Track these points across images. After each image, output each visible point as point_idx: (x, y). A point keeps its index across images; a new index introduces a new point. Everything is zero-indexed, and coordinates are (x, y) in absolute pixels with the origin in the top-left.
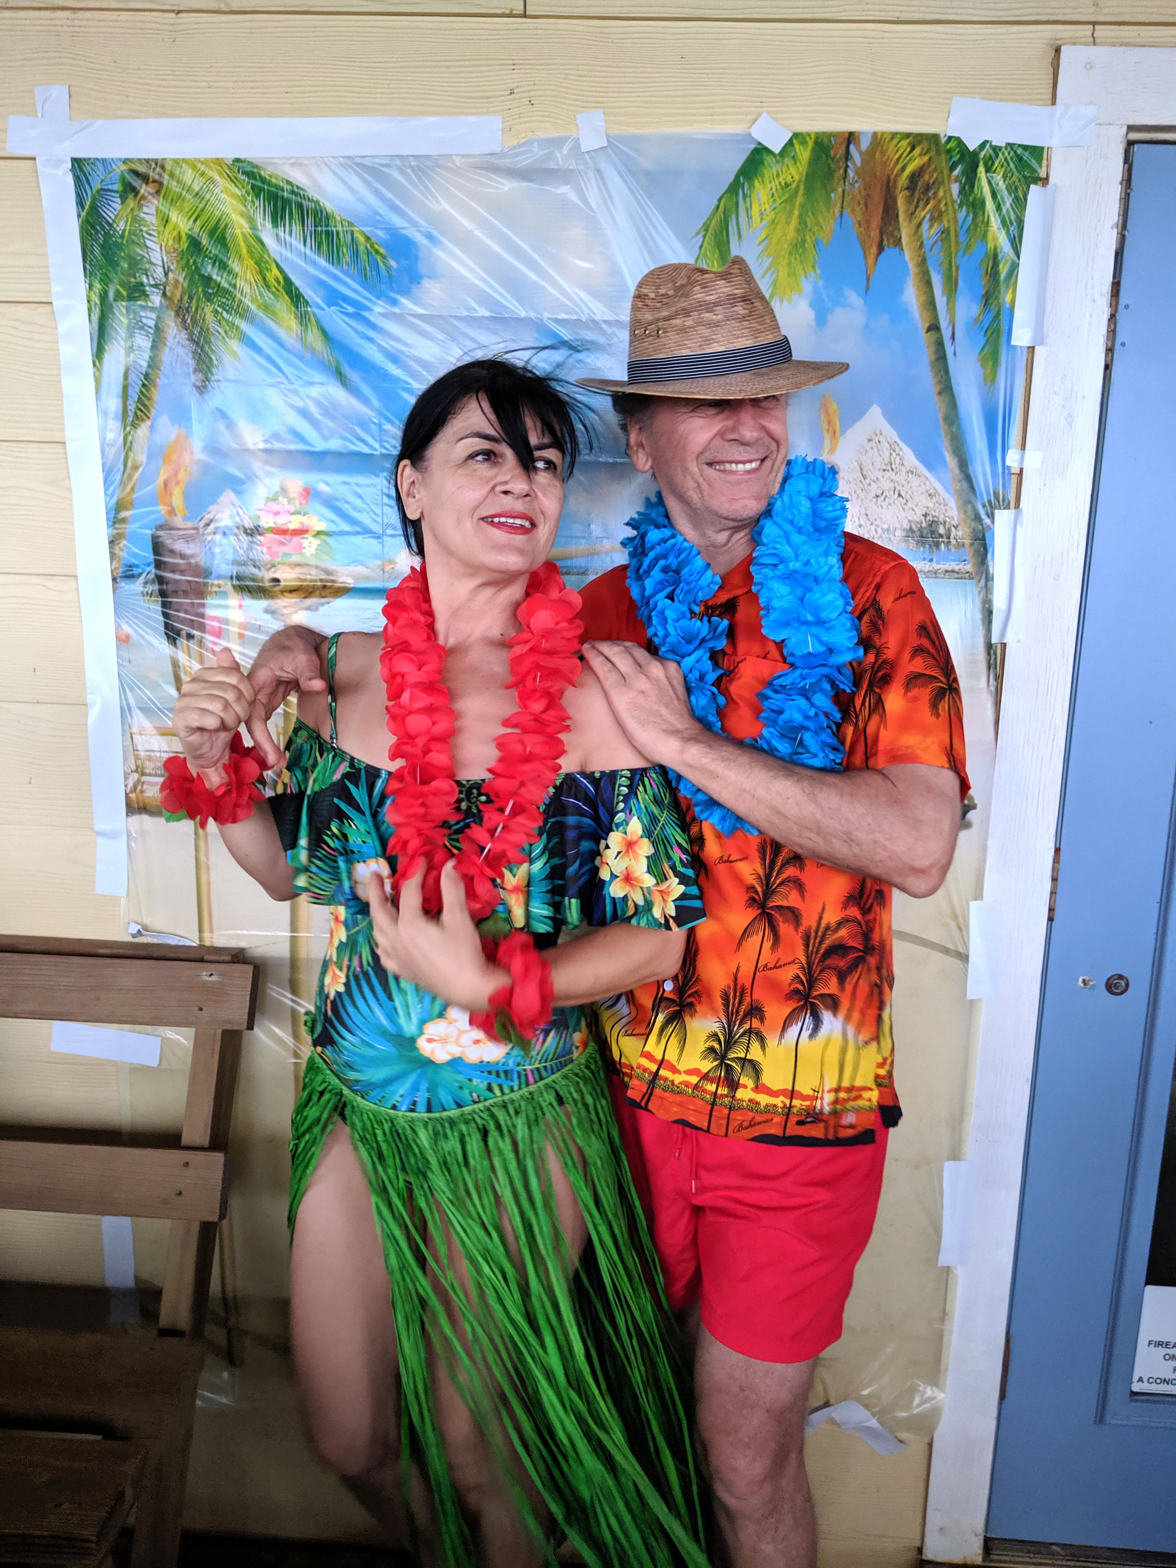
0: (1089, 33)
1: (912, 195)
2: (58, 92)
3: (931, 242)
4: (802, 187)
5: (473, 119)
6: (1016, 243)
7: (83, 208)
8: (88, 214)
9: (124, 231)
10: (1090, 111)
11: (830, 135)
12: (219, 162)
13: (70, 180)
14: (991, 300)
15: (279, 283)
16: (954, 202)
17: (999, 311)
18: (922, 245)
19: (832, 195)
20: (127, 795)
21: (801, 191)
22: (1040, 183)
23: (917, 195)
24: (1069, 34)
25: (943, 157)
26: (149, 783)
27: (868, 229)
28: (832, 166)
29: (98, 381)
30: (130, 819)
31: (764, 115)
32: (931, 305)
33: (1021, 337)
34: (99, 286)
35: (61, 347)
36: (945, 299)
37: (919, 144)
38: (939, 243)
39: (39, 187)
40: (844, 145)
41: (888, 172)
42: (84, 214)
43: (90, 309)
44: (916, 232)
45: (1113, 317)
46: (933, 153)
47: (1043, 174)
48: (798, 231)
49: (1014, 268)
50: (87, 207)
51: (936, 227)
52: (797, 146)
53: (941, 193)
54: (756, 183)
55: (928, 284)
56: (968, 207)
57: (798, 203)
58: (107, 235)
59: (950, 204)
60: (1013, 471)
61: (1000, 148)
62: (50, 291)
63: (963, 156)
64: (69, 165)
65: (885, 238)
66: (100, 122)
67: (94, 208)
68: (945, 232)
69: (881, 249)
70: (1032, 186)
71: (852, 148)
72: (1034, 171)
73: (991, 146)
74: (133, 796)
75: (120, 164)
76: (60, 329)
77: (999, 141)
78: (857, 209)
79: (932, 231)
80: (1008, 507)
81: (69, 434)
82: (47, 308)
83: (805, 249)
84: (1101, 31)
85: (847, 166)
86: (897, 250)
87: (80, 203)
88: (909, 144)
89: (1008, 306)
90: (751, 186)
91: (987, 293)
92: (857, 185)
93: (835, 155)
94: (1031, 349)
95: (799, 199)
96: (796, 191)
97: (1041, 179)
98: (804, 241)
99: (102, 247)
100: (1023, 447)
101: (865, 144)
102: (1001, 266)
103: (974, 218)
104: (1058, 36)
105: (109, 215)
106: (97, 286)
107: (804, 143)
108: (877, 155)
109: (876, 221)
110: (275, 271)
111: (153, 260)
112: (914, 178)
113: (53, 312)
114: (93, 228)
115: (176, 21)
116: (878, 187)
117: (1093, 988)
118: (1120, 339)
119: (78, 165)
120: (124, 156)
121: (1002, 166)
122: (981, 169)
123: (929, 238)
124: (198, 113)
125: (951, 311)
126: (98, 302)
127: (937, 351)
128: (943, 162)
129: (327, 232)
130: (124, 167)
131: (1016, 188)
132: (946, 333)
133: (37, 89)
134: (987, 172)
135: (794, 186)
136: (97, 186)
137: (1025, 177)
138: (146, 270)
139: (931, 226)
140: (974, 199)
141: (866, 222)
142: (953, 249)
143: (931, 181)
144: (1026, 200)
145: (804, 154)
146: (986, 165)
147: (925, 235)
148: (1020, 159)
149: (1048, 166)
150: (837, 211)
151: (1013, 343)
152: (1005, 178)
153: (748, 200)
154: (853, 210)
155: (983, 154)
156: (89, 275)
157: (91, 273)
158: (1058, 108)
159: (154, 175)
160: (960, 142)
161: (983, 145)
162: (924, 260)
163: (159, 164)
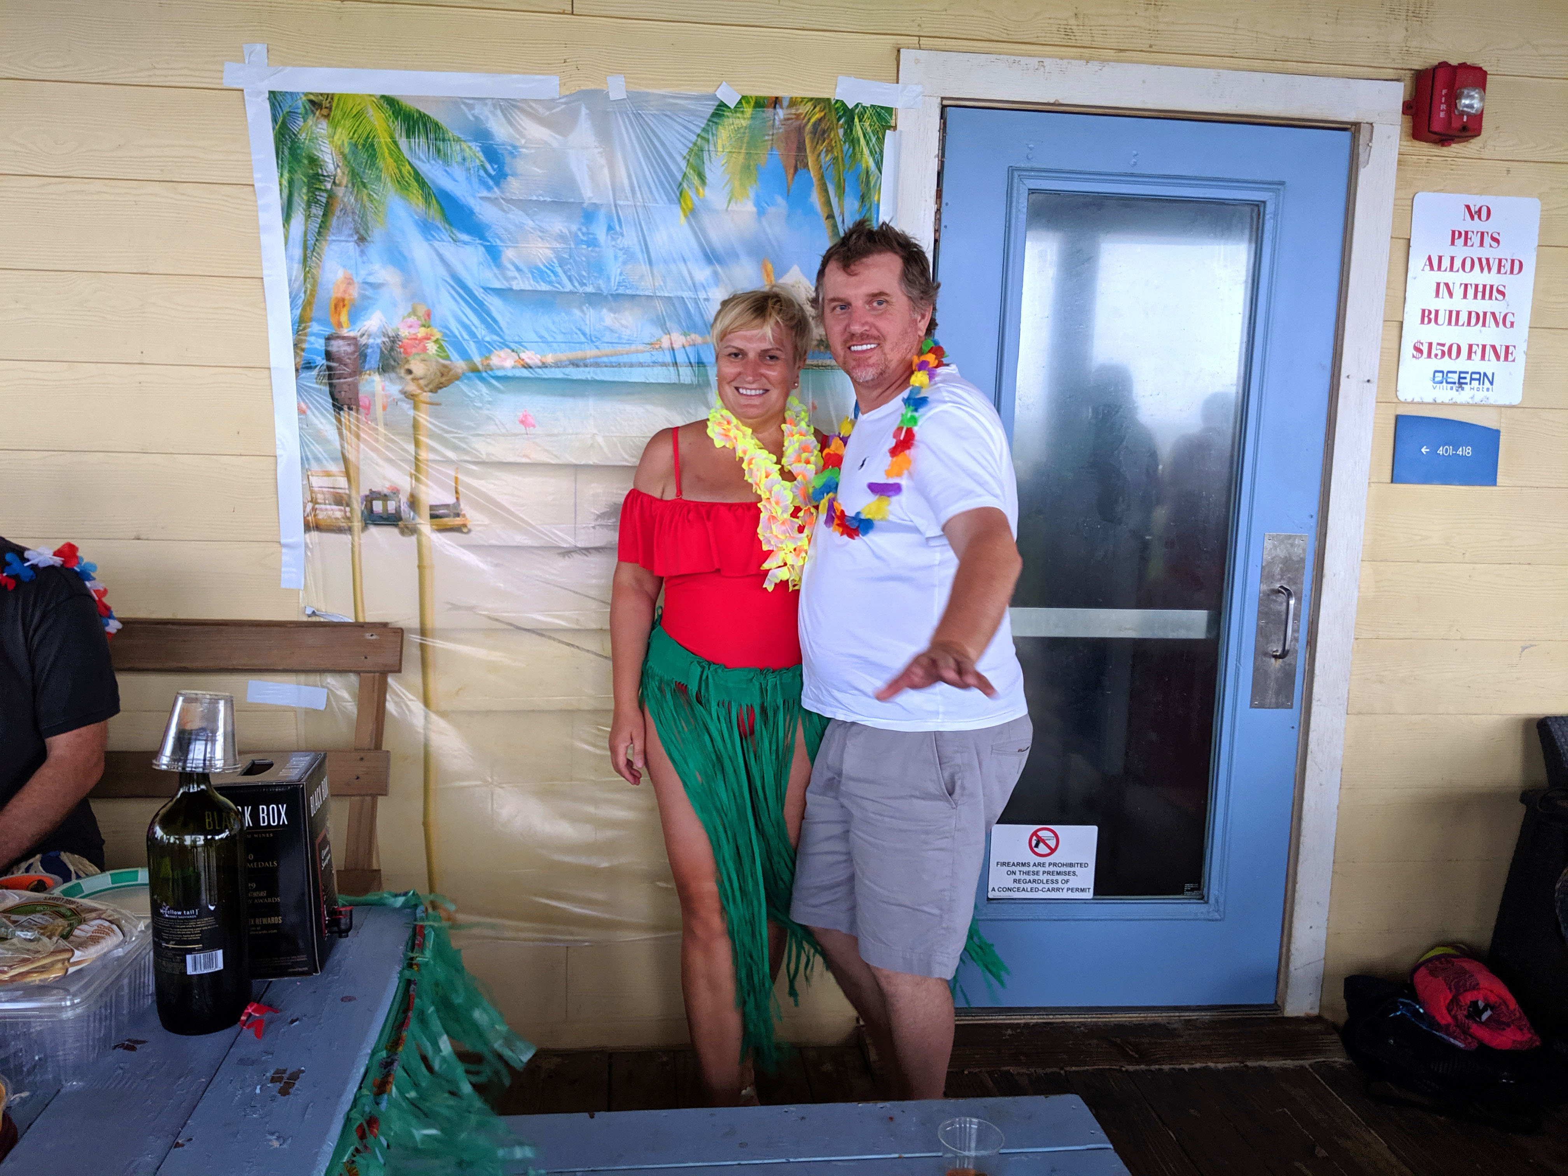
0: (917, 42)
1: (814, 136)
3: (827, 165)
5: (540, 77)
6: (879, 165)
7: (277, 123)
8: (280, 128)
9: (305, 139)
10: (919, 89)
11: (765, 98)
12: (370, 97)
13: (267, 105)
14: (865, 200)
15: (410, 174)
16: (841, 140)
17: (870, 205)
18: (821, 167)
20: (305, 518)
21: (747, 134)
22: (892, 129)
23: (817, 137)
24: (906, 42)
25: (833, 113)
26: (321, 510)
27: (788, 159)
29: (286, 237)
30: (307, 535)
32: (828, 202)
35: (260, 214)
36: (837, 199)
37: (819, 104)
38: (832, 166)
39: (245, 108)
40: (773, 104)
41: (800, 121)
42: (277, 127)
43: (281, 190)
44: (817, 160)
45: (938, 211)
46: (827, 110)
47: (893, 124)
48: (746, 158)
49: (879, 178)
50: (279, 124)
51: (829, 156)
52: (744, 104)
53: (832, 135)
55: (826, 191)
56: (849, 144)
57: (745, 142)
58: (293, 142)
59: (838, 141)
61: (867, 108)
62: (252, 177)
63: (845, 112)
64: (267, 95)
65: (798, 163)
66: (289, 69)
68: (835, 158)
69: (796, 170)
70: (887, 131)
71: (778, 107)
72: (887, 122)
73: (862, 106)
74: (310, 518)
75: (302, 96)
76: (260, 203)
77: (867, 104)
78: (781, 146)
79: (827, 159)
81: (265, 272)
82: (251, 188)
83: (750, 170)
84: (923, 41)
85: (775, 117)
86: (806, 170)
87: (275, 120)
88: (812, 104)
90: (717, 128)
91: (862, 194)
92: (781, 129)
93: (767, 111)
95: (746, 140)
96: (744, 134)
97: (892, 127)
98: (749, 165)
99: (290, 149)
102: (870, 178)
103: (853, 150)
104: (899, 42)
106: (286, 175)
107: (748, 102)
108: (793, 110)
109: (793, 153)
110: (408, 167)
111: (326, 160)
112: (816, 125)
113: (254, 191)
114: (284, 137)
115: (342, 6)
116: (794, 132)
118: (944, 223)
119: (273, 95)
120: (306, 91)
121: (869, 118)
122: (856, 120)
123: (825, 163)
124: (356, 66)
125: (841, 206)
126: (287, 185)
127: (833, 230)
128: (834, 117)
130: (304, 98)
131: (877, 132)
132: (838, 220)
133: (244, 46)
134: (860, 122)
135: (743, 131)
136: (286, 109)
137: (882, 126)
138: (321, 165)
139: (827, 155)
140: (853, 138)
141: (787, 155)
142: (841, 168)
143: (827, 127)
144: (884, 139)
146: (859, 117)
147: (823, 162)
148: (879, 115)
149: (896, 119)
150: (769, 147)
152: (870, 125)
154: (778, 146)
155: (857, 111)
156: (280, 167)
157: (282, 166)
158: (900, 85)
159: (326, 103)
160: (843, 103)
161: (857, 105)
162: (822, 176)
163: (330, 97)
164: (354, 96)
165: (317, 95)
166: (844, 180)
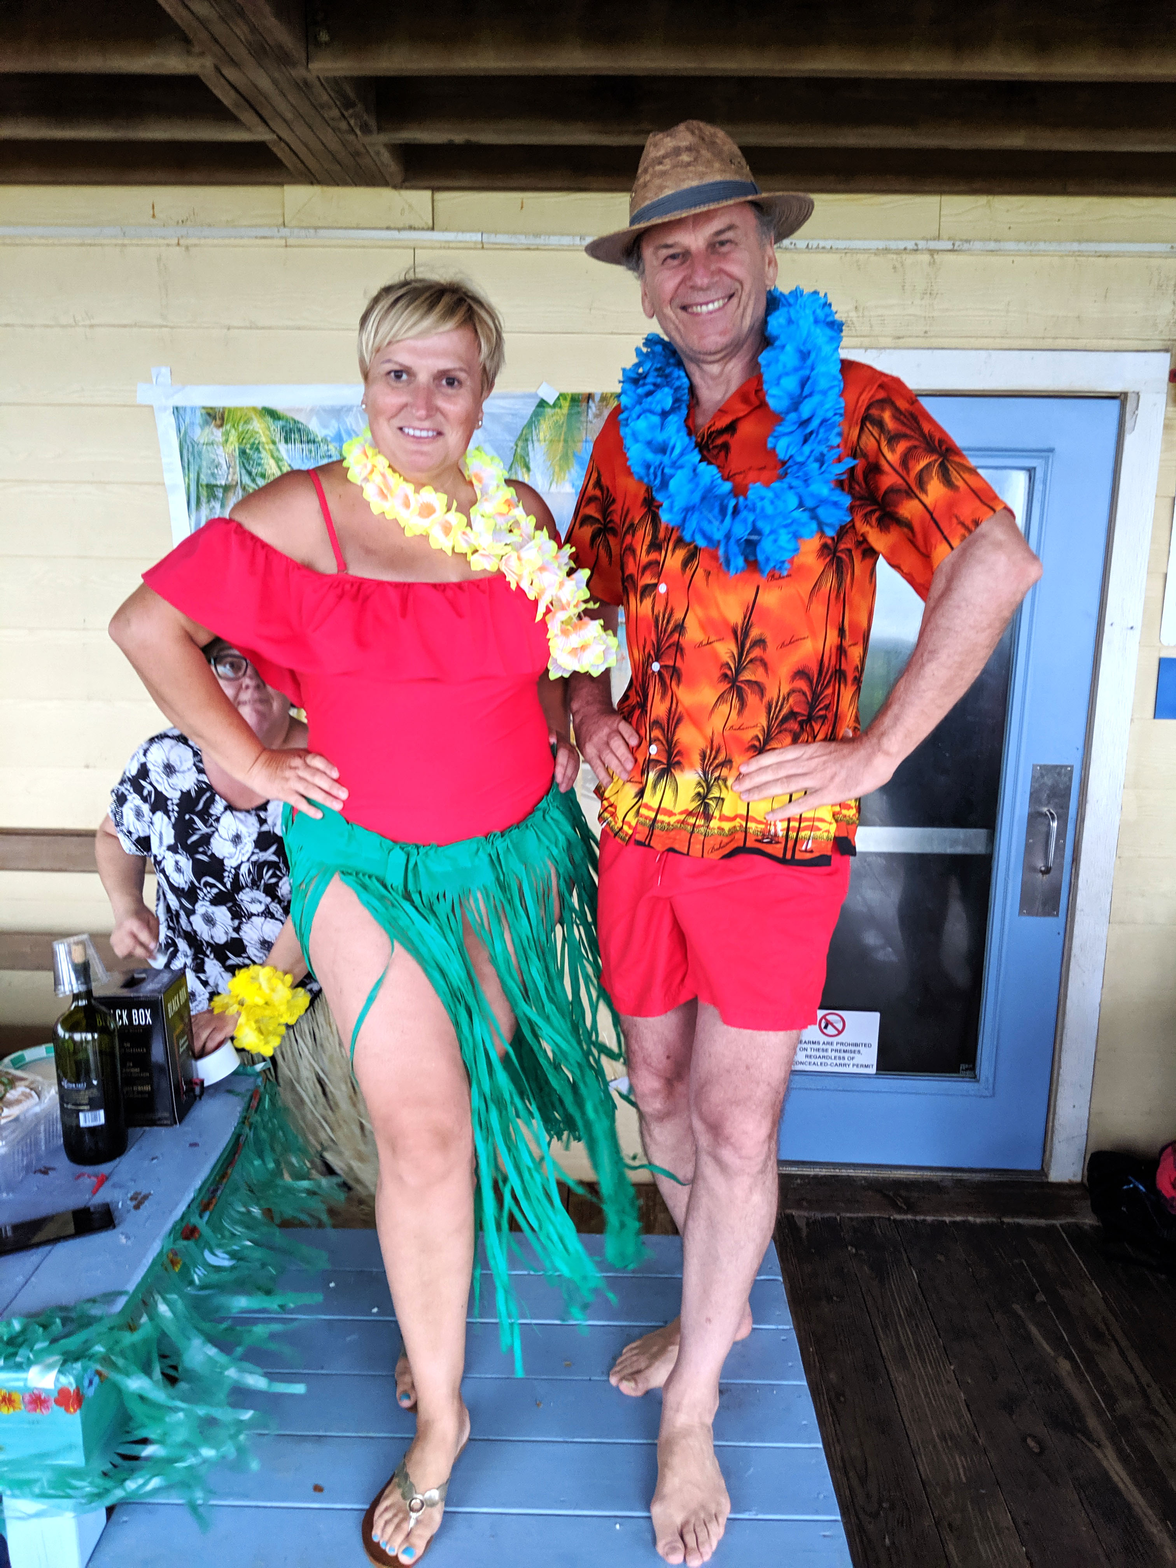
2: (165, 371)
4: (565, 423)
7: (180, 433)
11: (579, 394)
12: (254, 409)
13: (172, 420)
28: (581, 410)
31: (545, 382)
39: (155, 421)
40: (586, 399)
42: (180, 436)
52: (562, 400)
54: (541, 421)
57: (563, 432)
58: (193, 446)
64: (172, 410)
66: (188, 388)
67: (186, 433)
75: (200, 409)
76: (170, 499)
82: (162, 486)
85: (588, 409)
87: (178, 430)
93: (582, 405)
95: (564, 429)
96: (562, 427)
101: (597, 399)
105: (194, 437)
107: (565, 399)
113: (165, 489)
114: (185, 443)
119: (176, 409)
120: (202, 405)
124: (242, 383)
133: (152, 369)
135: (561, 423)
136: (187, 421)
145: (566, 404)
153: (537, 430)
159: (219, 415)
163: (222, 410)
164: (241, 409)
165: (212, 408)
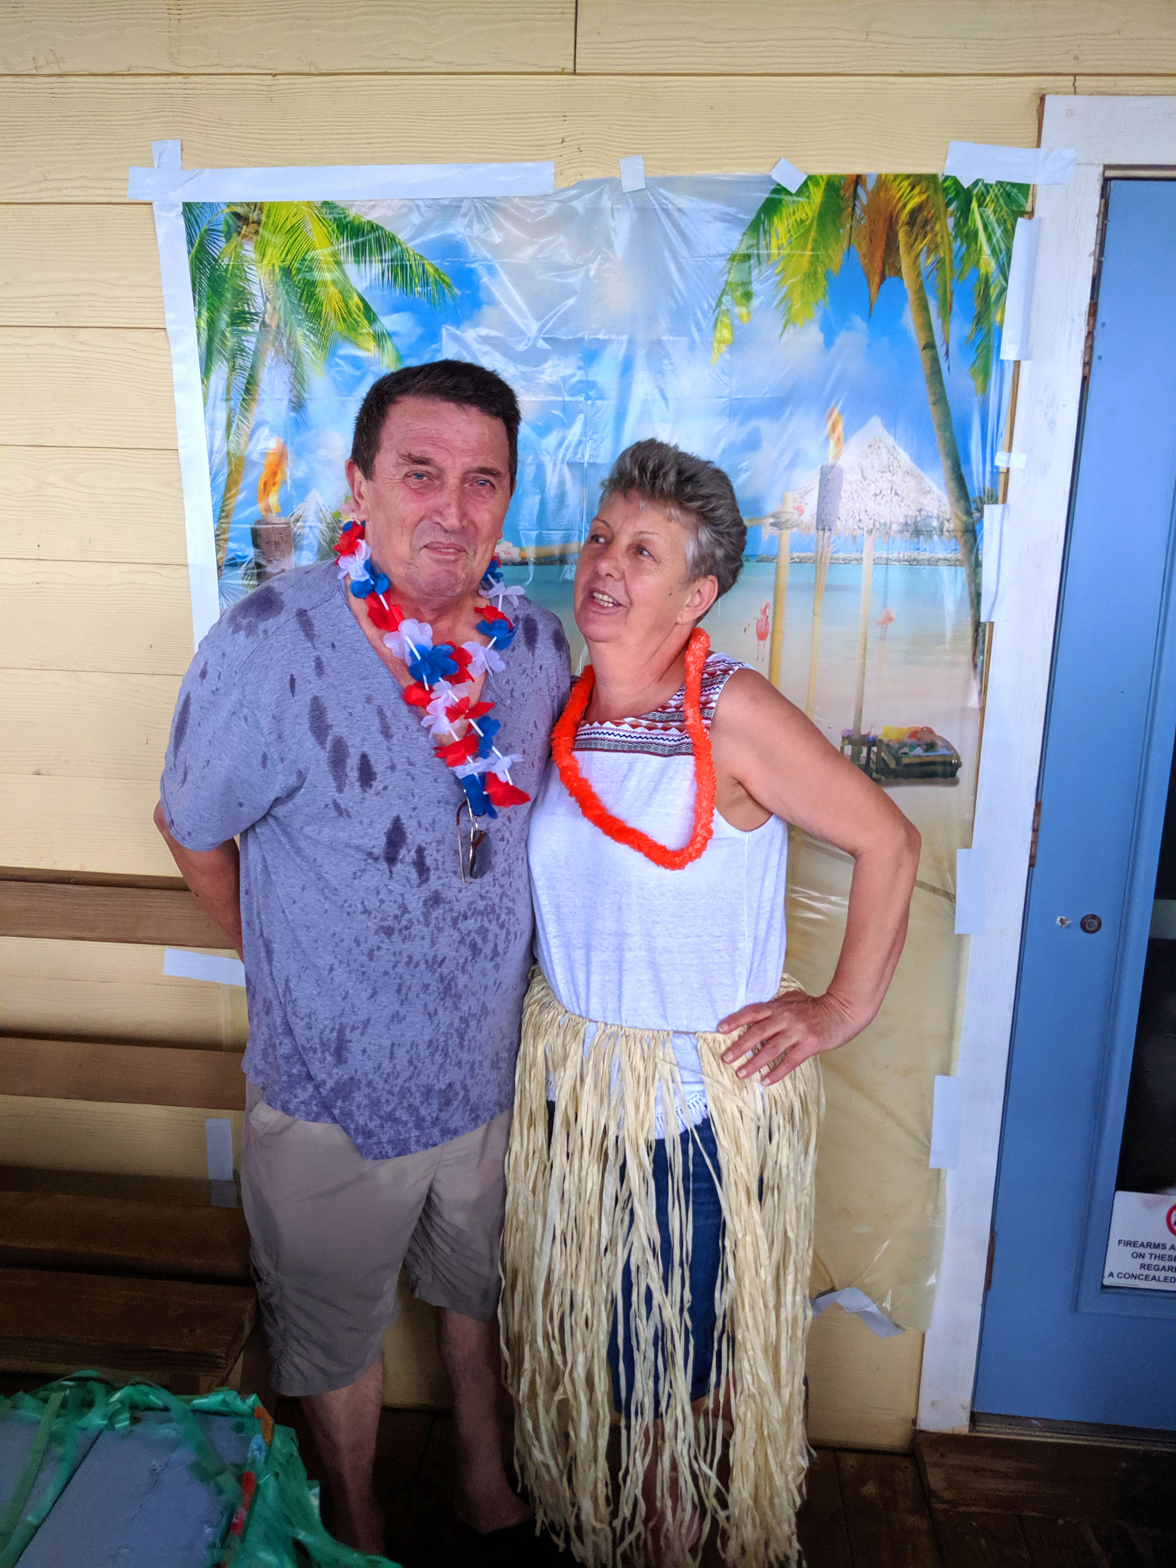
0: (1071, 84)
1: (912, 230)
2: (173, 146)
3: (928, 271)
4: (815, 223)
5: (529, 165)
6: (1004, 270)
7: (193, 246)
8: (197, 251)
9: (228, 265)
10: (1070, 153)
11: (841, 177)
12: (309, 204)
13: (181, 222)
14: (982, 320)
15: (359, 308)
16: (949, 235)
17: (989, 329)
18: (919, 274)
19: (841, 231)
21: (814, 227)
22: (1027, 216)
23: (916, 228)
24: (1054, 84)
25: (940, 193)
27: (871, 261)
28: (842, 204)
29: (205, 397)
31: (783, 159)
32: (927, 326)
33: (1009, 351)
34: (206, 314)
35: (173, 367)
36: (940, 321)
37: (919, 183)
38: (935, 272)
40: (852, 187)
41: (891, 208)
42: (193, 251)
43: (199, 334)
44: (915, 263)
45: (1090, 335)
46: (931, 191)
47: (1028, 208)
48: (811, 263)
49: (1003, 290)
50: (196, 245)
51: (932, 258)
53: (938, 227)
54: (776, 220)
55: (925, 309)
56: (962, 239)
57: (811, 238)
58: (213, 268)
59: (945, 236)
60: (1001, 470)
61: (991, 186)
62: (164, 318)
63: (958, 194)
64: (181, 209)
65: (886, 268)
67: (202, 245)
68: (940, 262)
69: (883, 278)
70: (1020, 219)
71: (859, 188)
72: (1021, 206)
73: (983, 183)
75: (224, 207)
76: (172, 351)
77: (991, 179)
78: (863, 244)
79: (929, 261)
80: (996, 502)
81: (181, 443)
82: (162, 333)
83: (816, 279)
84: (1081, 81)
85: (855, 205)
86: (897, 279)
87: (191, 242)
88: (909, 185)
89: (997, 325)
90: (771, 223)
91: (979, 313)
92: (863, 222)
93: (844, 195)
94: (1017, 364)
95: (813, 234)
96: (810, 227)
97: (1027, 213)
98: (815, 273)
99: (209, 279)
100: (1010, 450)
101: (870, 185)
102: (992, 289)
103: (968, 248)
104: (1044, 85)
105: (216, 253)
106: (205, 314)
107: (817, 184)
108: (882, 194)
109: (879, 254)
110: (356, 299)
111: (254, 292)
112: (915, 212)
113: (167, 337)
114: (201, 263)
115: (274, 82)
116: (882, 223)
117: (1069, 927)
118: (1096, 353)
119: (189, 208)
120: (227, 201)
121: (993, 201)
122: (974, 205)
123: (926, 268)
124: (292, 163)
125: (946, 332)
126: (206, 328)
127: (932, 366)
128: (941, 200)
129: (402, 266)
130: (227, 210)
131: (1005, 220)
132: (941, 351)
134: (980, 205)
135: (808, 222)
136: (205, 227)
137: (1013, 211)
138: (248, 299)
139: (928, 258)
140: (968, 231)
141: (871, 255)
142: (948, 276)
143: (929, 217)
144: (1014, 231)
145: (817, 195)
146: (978, 200)
147: (922, 266)
148: (1009, 195)
149: (1033, 202)
150: (845, 246)
151: (1002, 357)
152: (995, 212)
153: (768, 236)
154: (859, 244)
155: (975, 192)
156: (198, 304)
157: (200, 303)
158: (1043, 150)
159: (254, 216)
160: (956, 182)
161: (975, 184)
162: (921, 288)
163: (258, 207)
164: (289, 205)
165: (241, 204)
166: (952, 295)
